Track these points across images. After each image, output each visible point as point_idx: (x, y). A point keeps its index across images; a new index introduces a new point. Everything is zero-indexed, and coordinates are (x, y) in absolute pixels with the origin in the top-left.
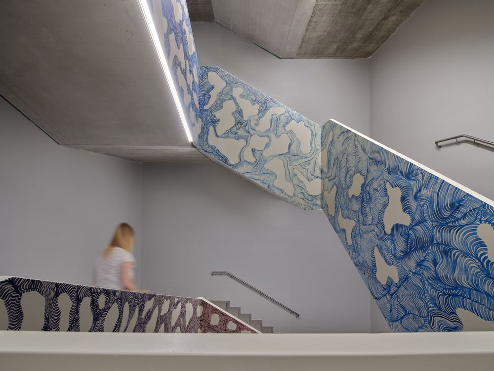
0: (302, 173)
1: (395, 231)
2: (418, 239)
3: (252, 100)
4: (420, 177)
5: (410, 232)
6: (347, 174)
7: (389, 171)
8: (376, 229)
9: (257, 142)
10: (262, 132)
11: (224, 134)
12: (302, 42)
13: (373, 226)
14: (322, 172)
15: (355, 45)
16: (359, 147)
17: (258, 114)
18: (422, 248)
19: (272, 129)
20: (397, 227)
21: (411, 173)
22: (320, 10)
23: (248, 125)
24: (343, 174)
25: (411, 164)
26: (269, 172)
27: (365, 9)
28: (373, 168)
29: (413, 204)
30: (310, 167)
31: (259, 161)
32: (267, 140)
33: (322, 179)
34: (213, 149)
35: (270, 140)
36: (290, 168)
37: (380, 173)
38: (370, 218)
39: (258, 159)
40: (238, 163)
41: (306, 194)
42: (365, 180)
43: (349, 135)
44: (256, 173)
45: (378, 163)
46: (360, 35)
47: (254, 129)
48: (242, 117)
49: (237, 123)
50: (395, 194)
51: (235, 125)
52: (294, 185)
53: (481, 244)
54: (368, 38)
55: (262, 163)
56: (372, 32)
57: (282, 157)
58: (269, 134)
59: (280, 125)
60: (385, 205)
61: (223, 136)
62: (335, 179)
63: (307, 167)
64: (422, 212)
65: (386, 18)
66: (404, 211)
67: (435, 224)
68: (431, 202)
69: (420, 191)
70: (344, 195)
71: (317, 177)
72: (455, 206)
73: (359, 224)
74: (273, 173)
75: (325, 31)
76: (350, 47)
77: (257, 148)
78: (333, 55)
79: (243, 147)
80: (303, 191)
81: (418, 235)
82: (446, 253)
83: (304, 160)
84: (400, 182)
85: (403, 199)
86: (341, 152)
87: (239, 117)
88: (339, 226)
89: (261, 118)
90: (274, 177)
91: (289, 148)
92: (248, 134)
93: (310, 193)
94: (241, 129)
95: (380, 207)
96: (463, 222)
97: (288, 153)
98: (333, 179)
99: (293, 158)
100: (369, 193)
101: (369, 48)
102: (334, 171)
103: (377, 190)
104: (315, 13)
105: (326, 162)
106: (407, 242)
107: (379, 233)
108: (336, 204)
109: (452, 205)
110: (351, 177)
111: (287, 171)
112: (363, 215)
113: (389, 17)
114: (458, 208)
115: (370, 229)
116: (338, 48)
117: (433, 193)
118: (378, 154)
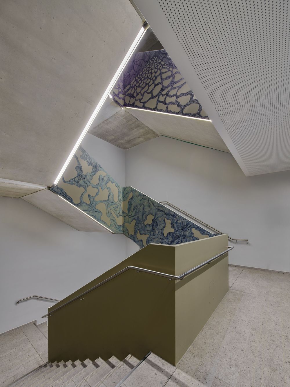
0: (114, 212)
1: (168, 235)
2: (177, 236)
3: (88, 162)
4: (177, 217)
5: (174, 234)
6: (143, 214)
7: (166, 214)
8: (160, 236)
9: (91, 191)
10: (94, 185)
11: (70, 181)
12: (97, 126)
13: (158, 235)
14: (123, 212)
15: (122, 141)
16: (151, 203)
17: (92, 173)
18: (177, 238)
19: (100, 184)
20: (169, 233)
21: (174, 215)
22: (115, 118)
23: (86, 178)
24: (140, 214)
25: (175, 213)
26: (98, 211)
27: (133, 129)
28: (159, 213)
29: (175, 225)
30: (118, 209)
31: (92, 203)
32: (97, 190)
33: (123, 216)
34: (61, 191)
35: (99, 191)
36: (109, 209)
37: (162, 215)
38: (157, 232)
39: (92, 202)
40: (79, 204)
41: (116, 225)
42: (155, 217)
43: (145, 197)
44: (91, 211)
45: (161, 211)
46: (126, 138)
47: (89, 182)
48: (82, 172)
49: (79, 175)
50: (168, 222)
51: (77, 176)
52: (111, 219)
53: (193, 233)
54: (129, 142)
55: (94, 205)
56: (132, 140)
57: (105, 202)
58: (98, 187)
59: (104, 183)
60: (164, 227)
61: (69, 182)
62: (135, 216)
63: (117, 210)
64: (178, 227)
65: (139, 137)
66: (172, 228)
67: (182, 230)
68: (181, 224)
69: (177, 221)
70: (141, 224)
71: (121, 216)
72: (187, 225)
73: (151, 236)
74: (100, 212)
75: (112, 128)
76: (119, 141)
77: (91, 195)
78: (110, 141)
79: (82, 192)
80: (115, 223)
81: (176, 234)
82: (185, 238)
83: (115, 205)
84: (170, 218)
85: (172, 224)
86: (139, 204)
87: (80, 171)
88: (137, 239)
89: (93, 175)
90: (101, 214)
91: (108, 197)
92: (86, 185)
93: (118, 224)
94: (81, 180)
95: (162, 227)
96: (189, 229)
97: (108, 200)
98: (133, 216)
99: (110, 203)
100: (156, 223)
101: (127, 146)
102: (134, 212)
103: (161, 221)
104: (112, 118)
105: (127, 207)
106: (173, 238)
107: (161, 237)
108: (135, 229)
109: (186, 224)
110: (146, 216)
111: (107, 211)
112: (153, 232)
113: (140, 138)
114: (188, 225)
115: (157, 236)
116: (114, 139)
117: (181, 221)
118: (161, 208)
